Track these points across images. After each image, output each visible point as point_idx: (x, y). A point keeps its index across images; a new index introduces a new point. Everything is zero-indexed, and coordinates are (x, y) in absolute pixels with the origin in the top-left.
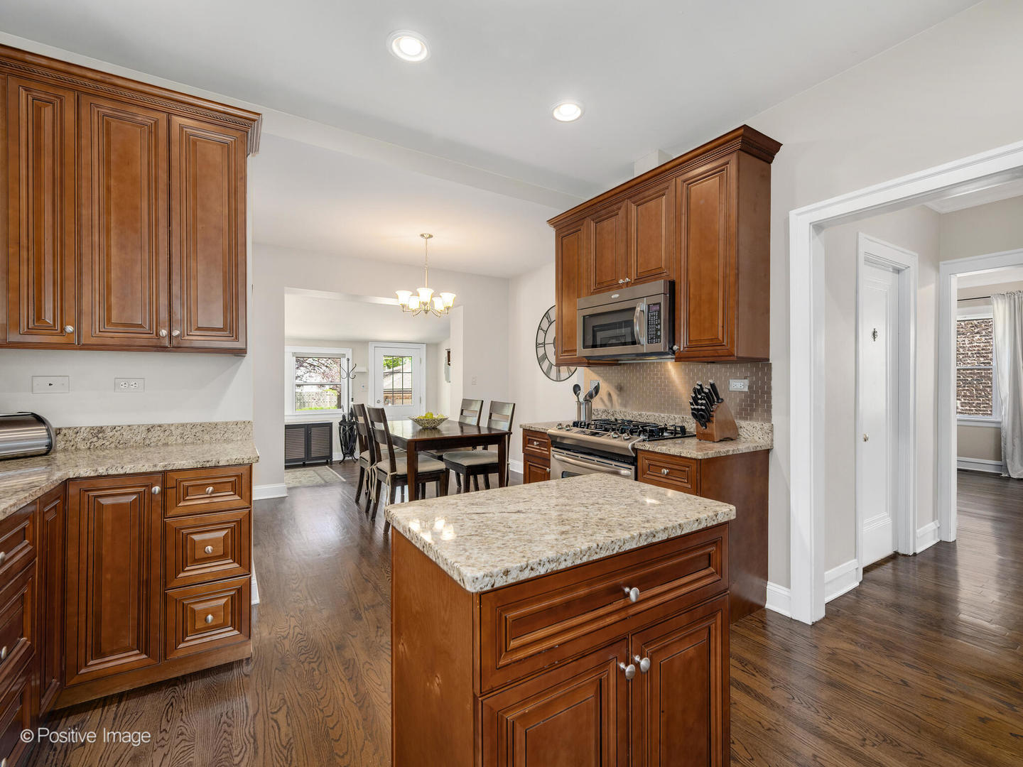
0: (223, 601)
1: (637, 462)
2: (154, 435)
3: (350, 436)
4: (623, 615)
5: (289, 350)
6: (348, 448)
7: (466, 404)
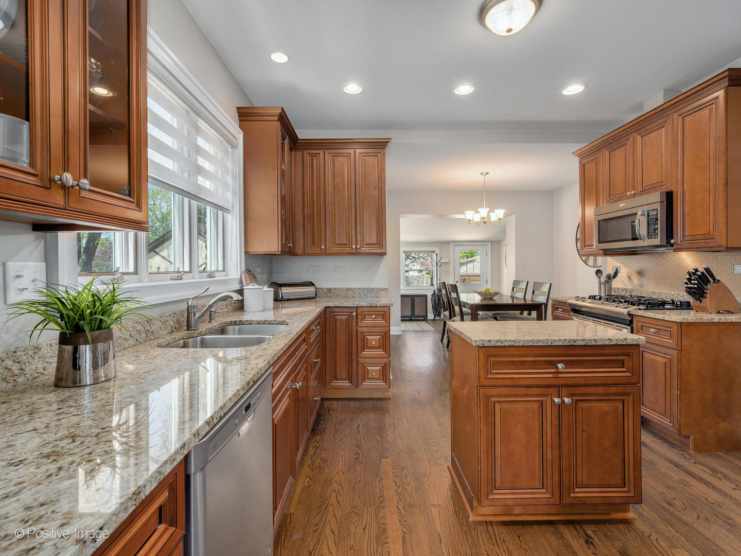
0: (379, 368)
1: (632, 323)
2: (349, 292)
3: (438, 304)
4: (555, 376)
5: (402, 249)
6: (437, 313)
7: (516, 283)
